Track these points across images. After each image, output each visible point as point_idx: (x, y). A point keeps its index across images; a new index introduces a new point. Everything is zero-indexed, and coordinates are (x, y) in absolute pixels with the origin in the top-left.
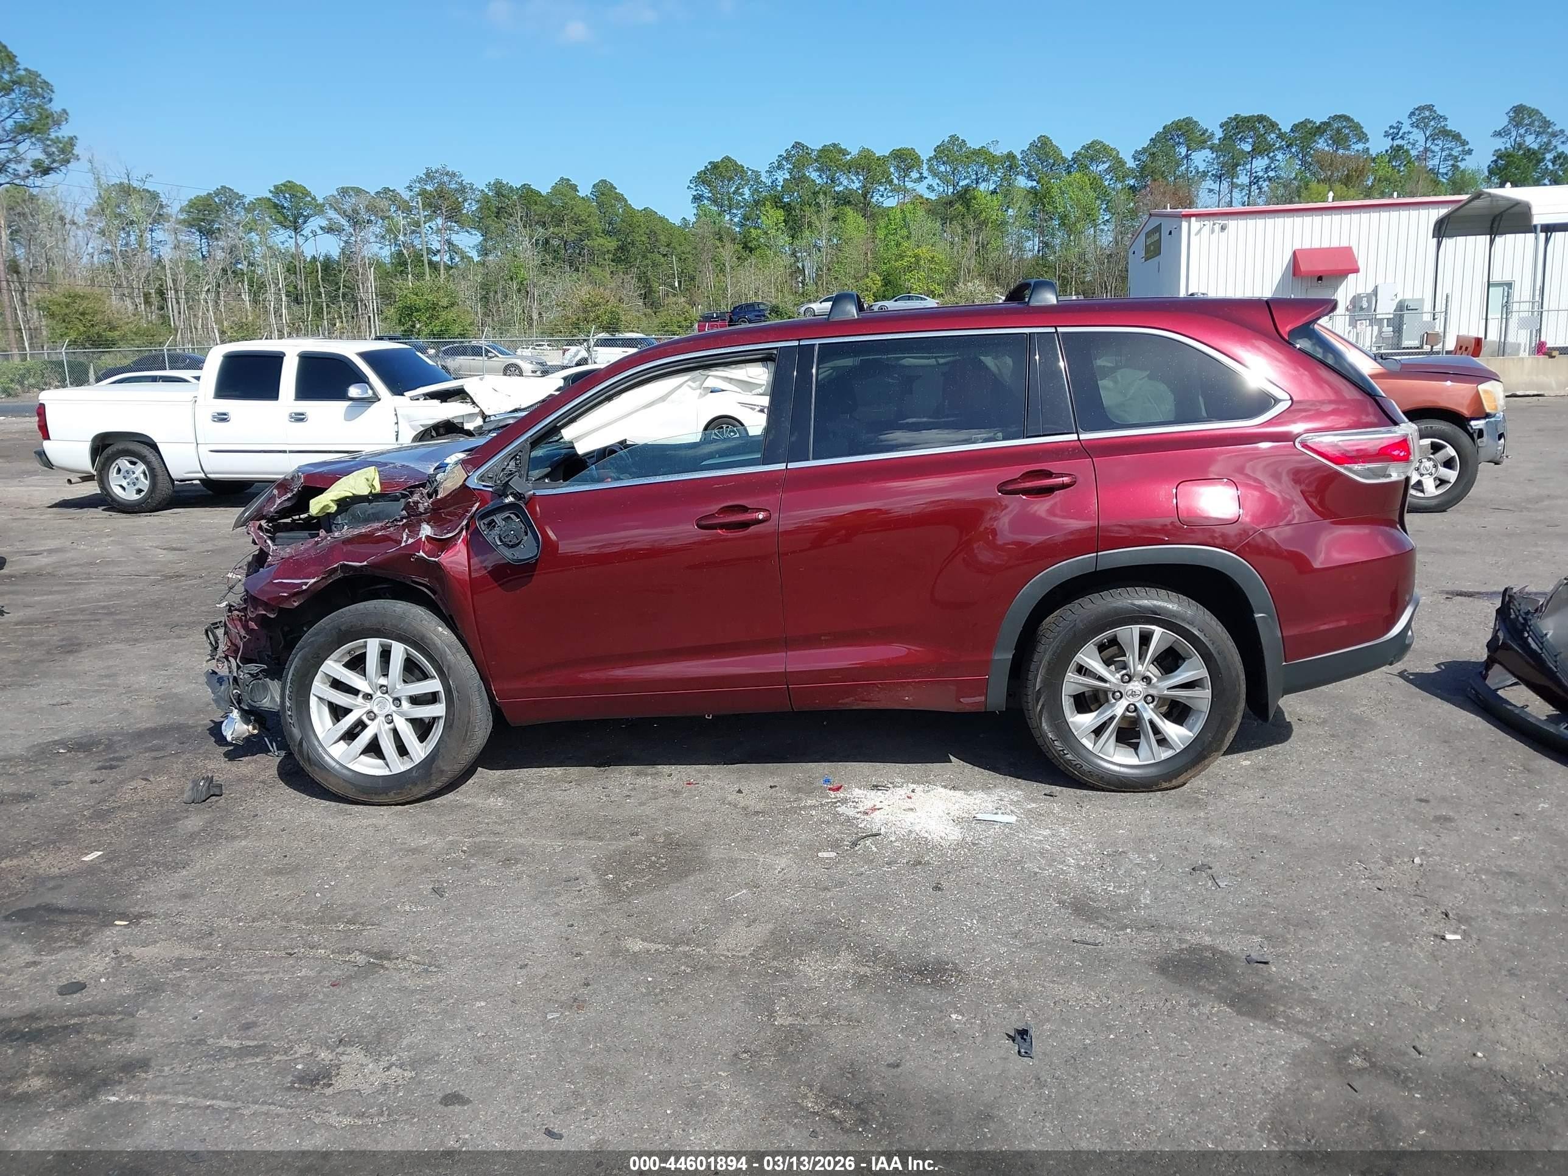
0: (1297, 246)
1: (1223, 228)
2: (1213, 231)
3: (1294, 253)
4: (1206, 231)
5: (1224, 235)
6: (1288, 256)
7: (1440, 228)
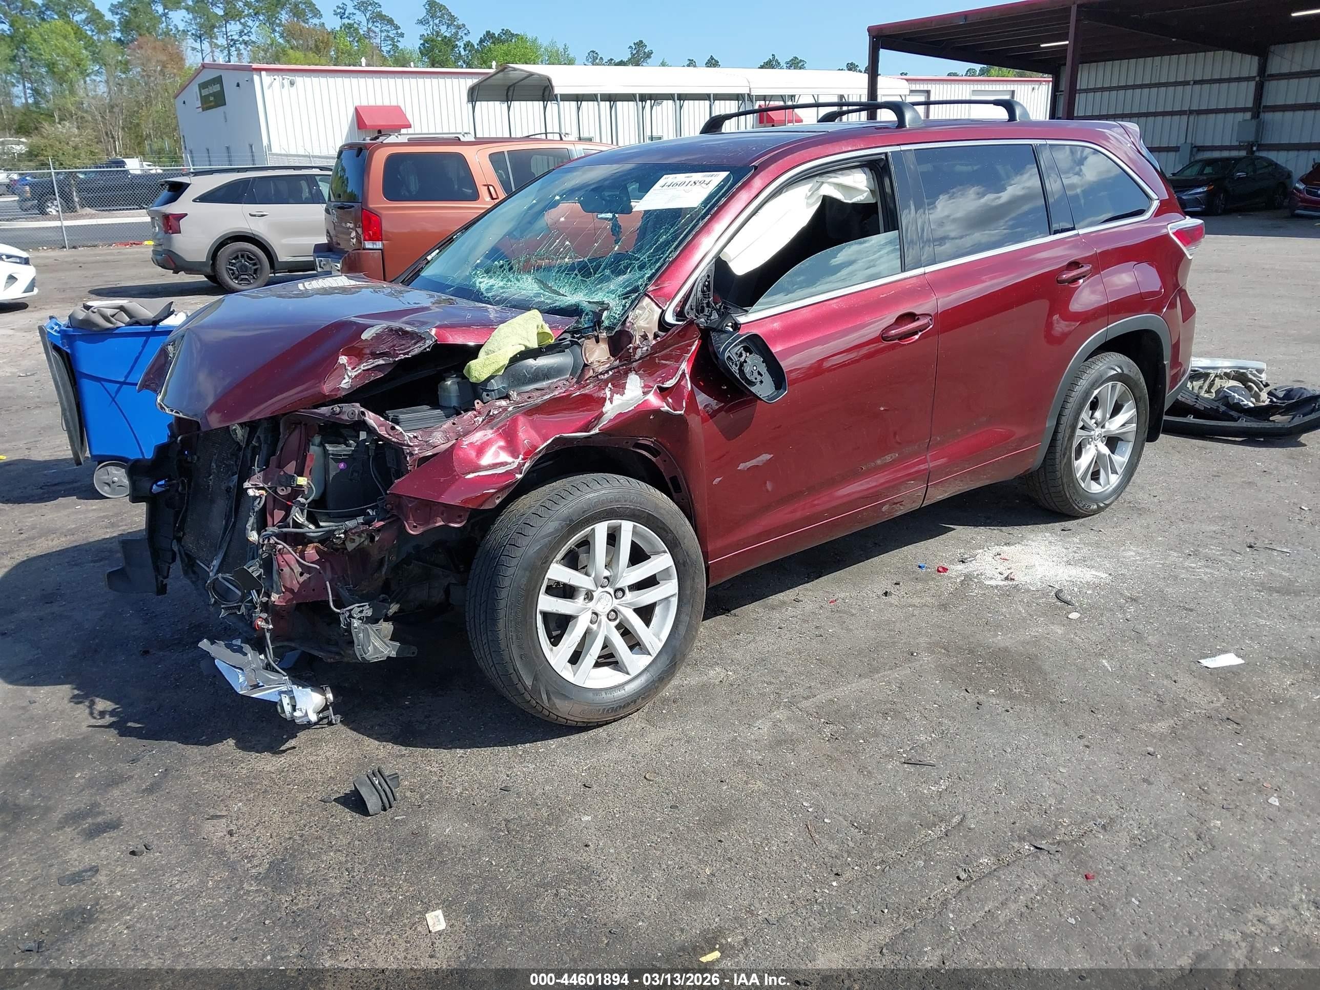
0: (357, 103)
1: (292, 84)
2: (283, 86)
3: (356, 109)
4: (277, 84)
5: (293, 90)
6: (351, 111)
7: (472, 93)
